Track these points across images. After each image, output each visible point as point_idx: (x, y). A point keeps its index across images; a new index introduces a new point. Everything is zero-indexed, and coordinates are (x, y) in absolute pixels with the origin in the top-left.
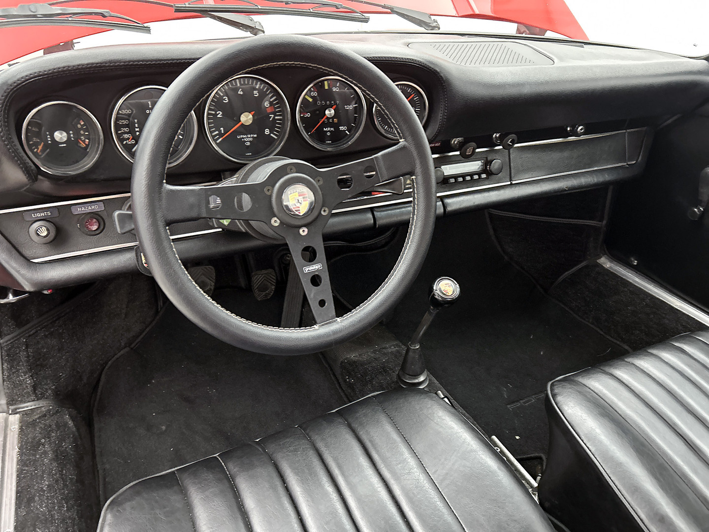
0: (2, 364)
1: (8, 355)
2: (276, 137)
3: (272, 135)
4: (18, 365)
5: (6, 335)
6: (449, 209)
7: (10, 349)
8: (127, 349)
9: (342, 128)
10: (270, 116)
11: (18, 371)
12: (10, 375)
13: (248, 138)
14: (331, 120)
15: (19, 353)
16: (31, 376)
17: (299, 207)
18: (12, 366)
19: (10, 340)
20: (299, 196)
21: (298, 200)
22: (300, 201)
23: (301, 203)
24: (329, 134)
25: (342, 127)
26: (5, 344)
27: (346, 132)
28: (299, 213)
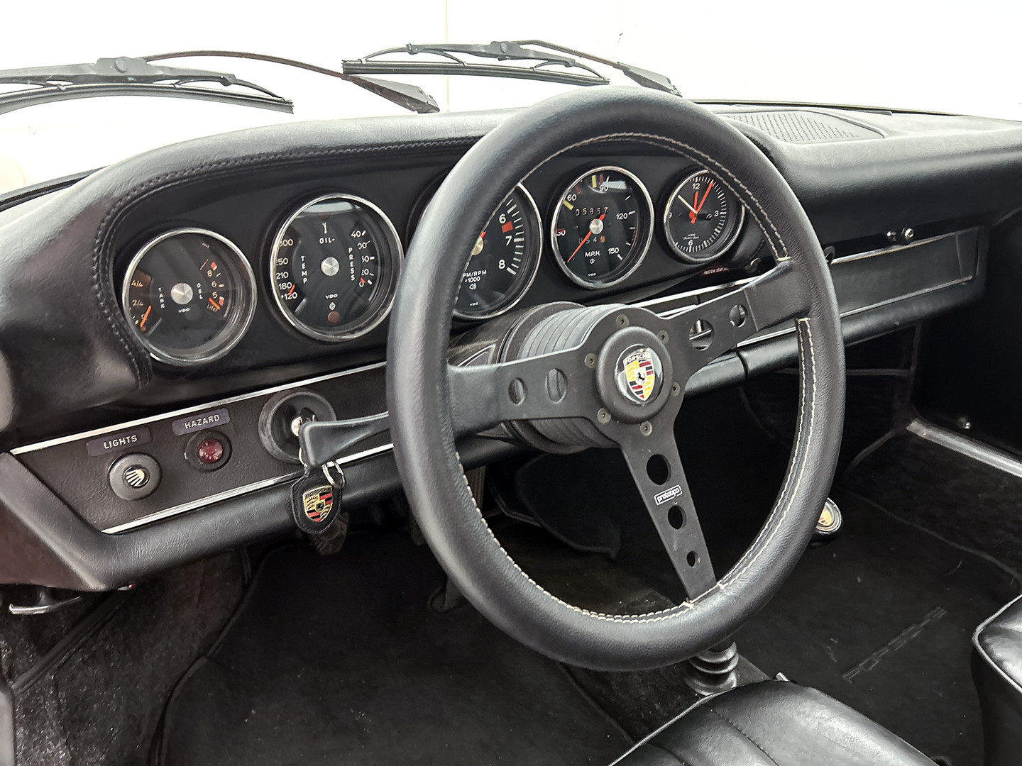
0: (15, 730)
1: (26, 712)
2: (515, 273)
3: (509, 269)
4: (42, 727)
5: (20, 673)
6: (751, 367)
7: (28, 700)
9: (612, 251)
10: (507, 237)
11: (43, 738)
12: (29, 749)
13: (473, 277)
14: (595, 240)
15: (44, 702)
16: (66, 744)
17: (641, 387)
18: (32, 731)
19: (28, 682)
20: (641, 365)
21: (639, 374)
22: (642, 376)
23: (643, 379)
24: (592, 261)
25: (612, 249)
26: (20, 691)
27: (619, 256)
28: (643, 396)
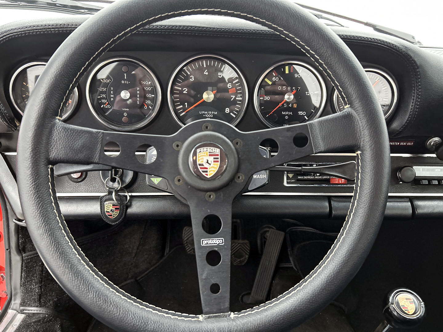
0: (22, 273)
1: (26, 267)
2: (234, 116)
3: (231, 114)
4: (33, 276)
5: (29, 251)
6: (419, 211)
7: (28, 263)
8: (132, 280)
9: (300, 113)
10: (232, 96)
11: (32, 280)
12: (25, 282)
13: (209, 114)
14: (290, 106)
15: (36, 267)
16: (40, 287)
17: (207, 168)
18: (28, 276)
19: (31, 255)
20: (210, 155)
21: (208, 161)
22: (209, 162)
23: (210, 164)
24: (287, 117)
25: (301, 112)
26: (26, 258)
27: (305, 117)
28: (207, 175)
